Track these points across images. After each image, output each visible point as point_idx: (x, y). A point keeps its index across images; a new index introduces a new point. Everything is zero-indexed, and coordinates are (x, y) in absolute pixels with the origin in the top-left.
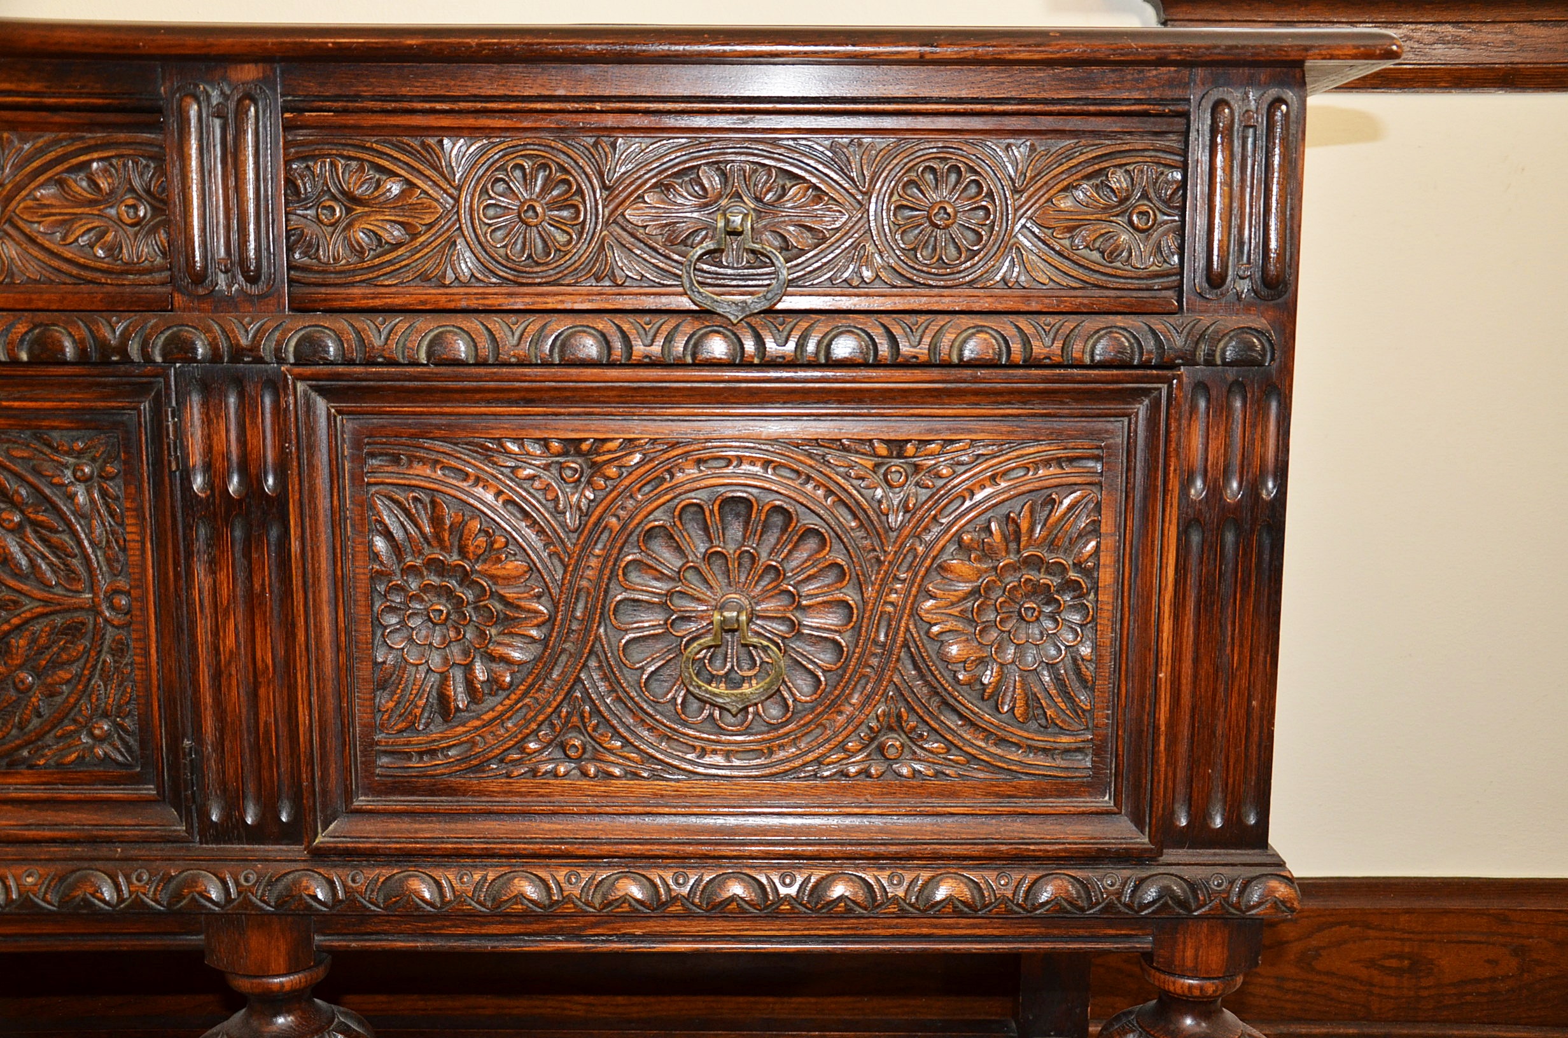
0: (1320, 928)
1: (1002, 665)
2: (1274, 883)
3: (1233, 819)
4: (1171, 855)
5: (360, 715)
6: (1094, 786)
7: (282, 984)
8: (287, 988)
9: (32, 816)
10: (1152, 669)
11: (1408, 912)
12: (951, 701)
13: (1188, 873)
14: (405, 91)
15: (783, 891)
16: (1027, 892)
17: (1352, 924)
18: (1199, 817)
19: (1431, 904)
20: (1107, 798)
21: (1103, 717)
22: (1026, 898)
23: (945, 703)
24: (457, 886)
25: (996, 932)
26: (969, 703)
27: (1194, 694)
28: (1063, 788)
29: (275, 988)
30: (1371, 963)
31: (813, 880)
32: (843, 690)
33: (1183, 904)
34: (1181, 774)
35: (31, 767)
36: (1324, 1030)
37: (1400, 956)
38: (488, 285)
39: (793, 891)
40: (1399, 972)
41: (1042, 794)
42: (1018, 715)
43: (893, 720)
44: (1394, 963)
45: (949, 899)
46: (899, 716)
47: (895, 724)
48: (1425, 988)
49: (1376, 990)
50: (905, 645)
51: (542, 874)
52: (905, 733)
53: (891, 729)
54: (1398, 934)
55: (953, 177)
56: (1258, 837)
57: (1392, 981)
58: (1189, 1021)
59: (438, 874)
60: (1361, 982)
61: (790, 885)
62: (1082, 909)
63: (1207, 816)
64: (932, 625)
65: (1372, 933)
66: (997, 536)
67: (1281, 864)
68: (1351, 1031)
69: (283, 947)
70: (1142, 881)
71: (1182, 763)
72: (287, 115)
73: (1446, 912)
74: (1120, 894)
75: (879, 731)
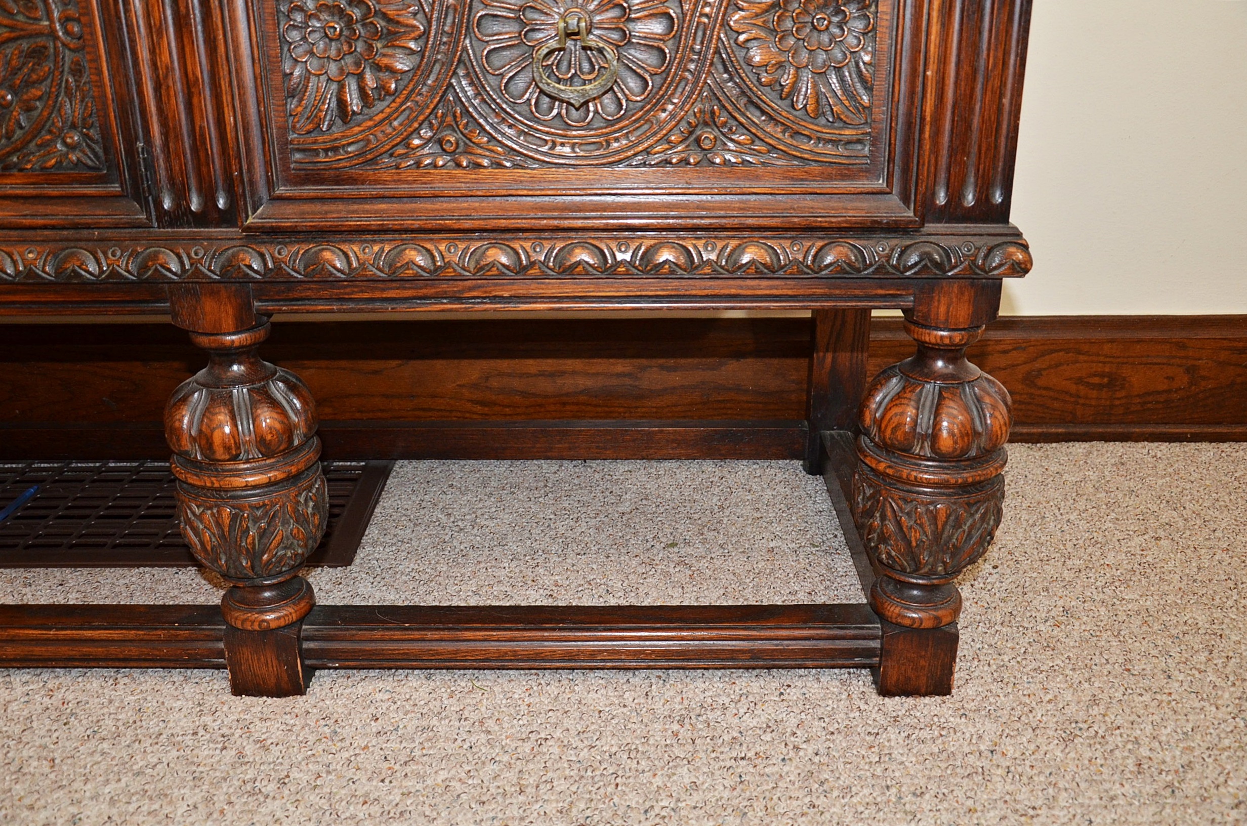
0: (1043, 354)
1: (798, 69)
2: (1012, 249)
3: (983, 197)
4: (930, 227)
5: (275, 121)
6: (868, 172)
7: (233, 341)
8: (237, 344)
9: (27, 209)
10: (921, 68)
11: (1112, 341)
12: (755, 99)
13: (944, 242)
15: (620, 257)
16: (815, 257)
17: (1067, 351)
18: (955, 196)
19: (1128, 335)
20: (881, 181)
21: (881, 113)
22: (814, 261)
23: (751, 102)
24: (361, 256)
25: (790, 292)
26: (769, 97)
27: (955, 92)
28: (846, 172)
29: (228, 344)
30: (1080, 381)
31: (643, 249)
32: (666, 91)
33: (939, 266)
34: (944, 161)
35: (21, 170)
36: (1040, 430)
37: (1102, 375)
39: (627, 257)
40: (1100, 387)
41: (830, 178)
42: (810, 111)
43: (708, 118)
44: (1096, 380)
45: (752, 262)
46: (713, 112)
47: (710, 121)
48: (1118, 399)
49: (1081, 401)
50: (717, 52)
51: (429, 246)
52: (718, 127)
53: (706, 124)
54: (1102, 359)
56: (1002, 213)
57: (1094, 394)
58: (940, 364)
59: (345, 247)
60: (1071, 395)
61: (625, 252)
62: (859, 271)
63: (961, 196)
64: (739, 34)
65: (1081, 358)
67: (1019, 235)
68: (1060, 430)
69: (230, 311)
70: (907, 247)
71: (944, 152)
73: (1139, 341)
74: (889, 257)
75: (696, 126)
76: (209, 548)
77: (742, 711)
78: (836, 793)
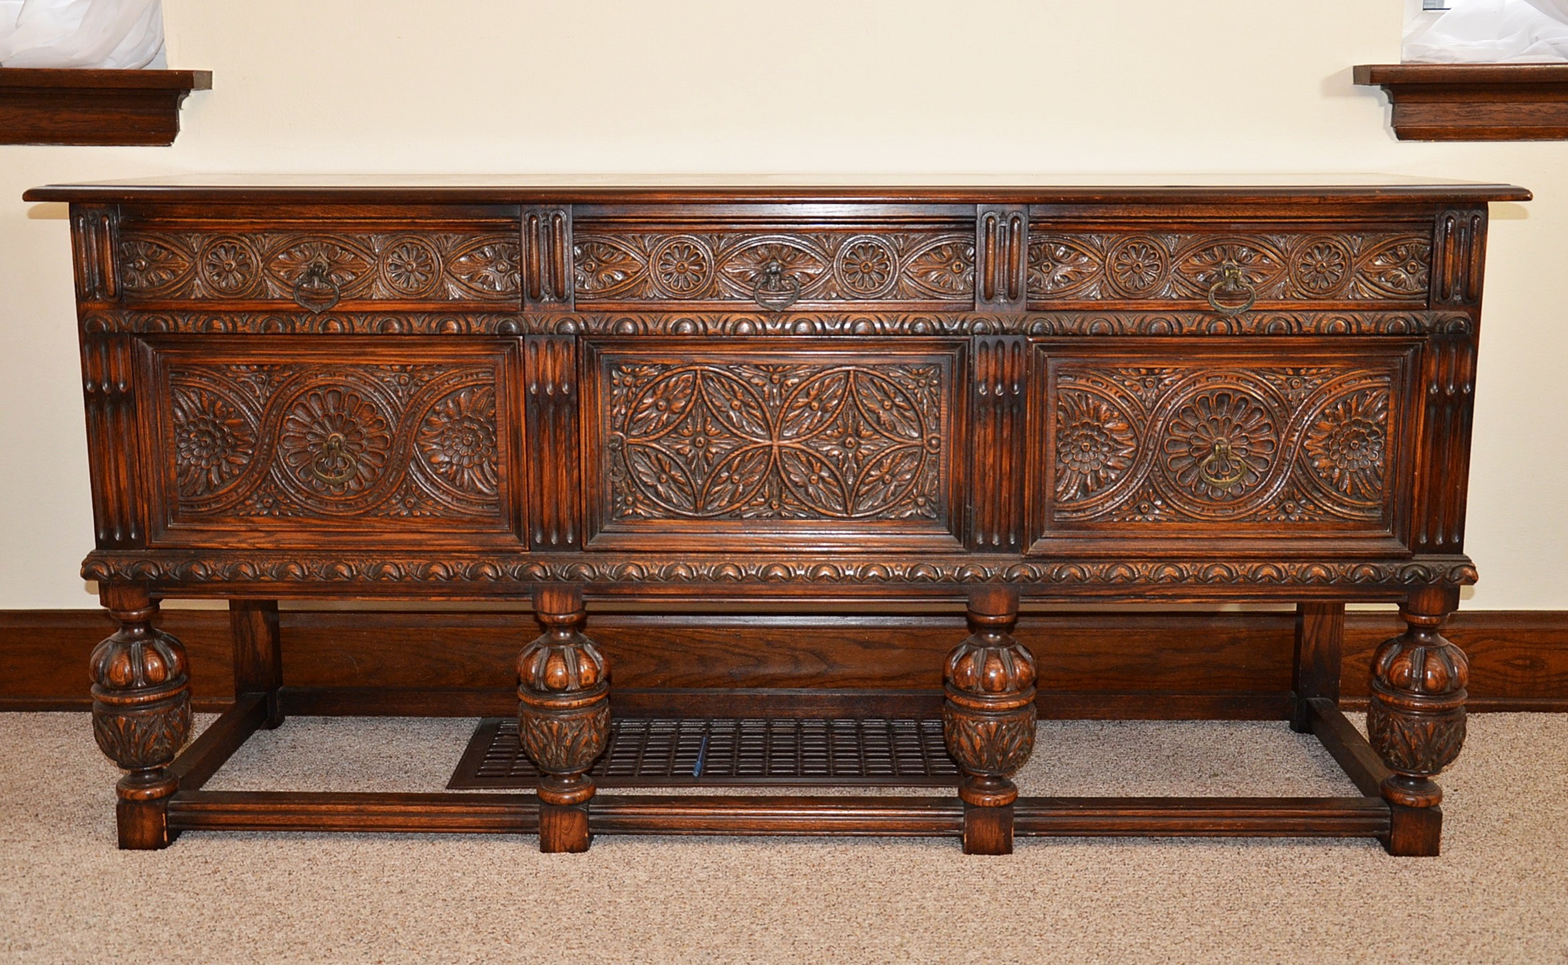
0: (1476, 641)
1: (1341, 470)
2: (1466, 569)
3: (1448, 540)
4: (1418, 557)
5: (1049, 494)
6: (1381, 525)
10: (1411, 471)
11: (1530, 631)
12: (1318, 486)
13: (1426, 565)
14: (1084, 214)
16: (1352, 572)
17: (1495, 638)
18: (1432, 539)
19: (1544, 626)
20: (1388, 530)
21: (1387, 493)
22: (1351, 576)
23: (1315, 487)
24: (1092, 571)
25: (1335, 593)
26: (1326, 487)
27: (1430, 481)
28: (1368, 525)
30: (1507, 662)
33: (1423, 578)
34: (1424, 520)
36: (1477, 702)
37: (1525, 658)
38: (1115, 299)
40: (1524, 668)
41: (1359, 529)
42: (1348, 492)
43: (1290, 495)
44: (1520, 662)
45: (1316, 576)
46: (1293, 493)
47: (1291, 497)
48: (1539, 677)
49: (1509, 679)
50: (1297, 460)
51: (1131, 565)
52: (1296, 501)
53: (1289, 499)
54: (1523, 645)
55: (1327, 251)
56: (1459, 548)
57: (1519, 673)
58: (1423, 635)
59: (1082, 566)
60: (1501, 674)
61: (1243, 569)
62: (1378, 581)
63: (1435, 539)
64: (1309, 451)
65: (1507, 644)
66: (1341, 411)
67: (1470, 561)
68: (1493, 702)
69: (1006, 601)
70: (1405, 568)
71: (1424, 514)
72: (1031, 225)
73: (1553, 631)
74: (1394, 574)
75: (1284, 500)
76: (978, 748)
77: (1304, 862)
78: (1378, 898)
